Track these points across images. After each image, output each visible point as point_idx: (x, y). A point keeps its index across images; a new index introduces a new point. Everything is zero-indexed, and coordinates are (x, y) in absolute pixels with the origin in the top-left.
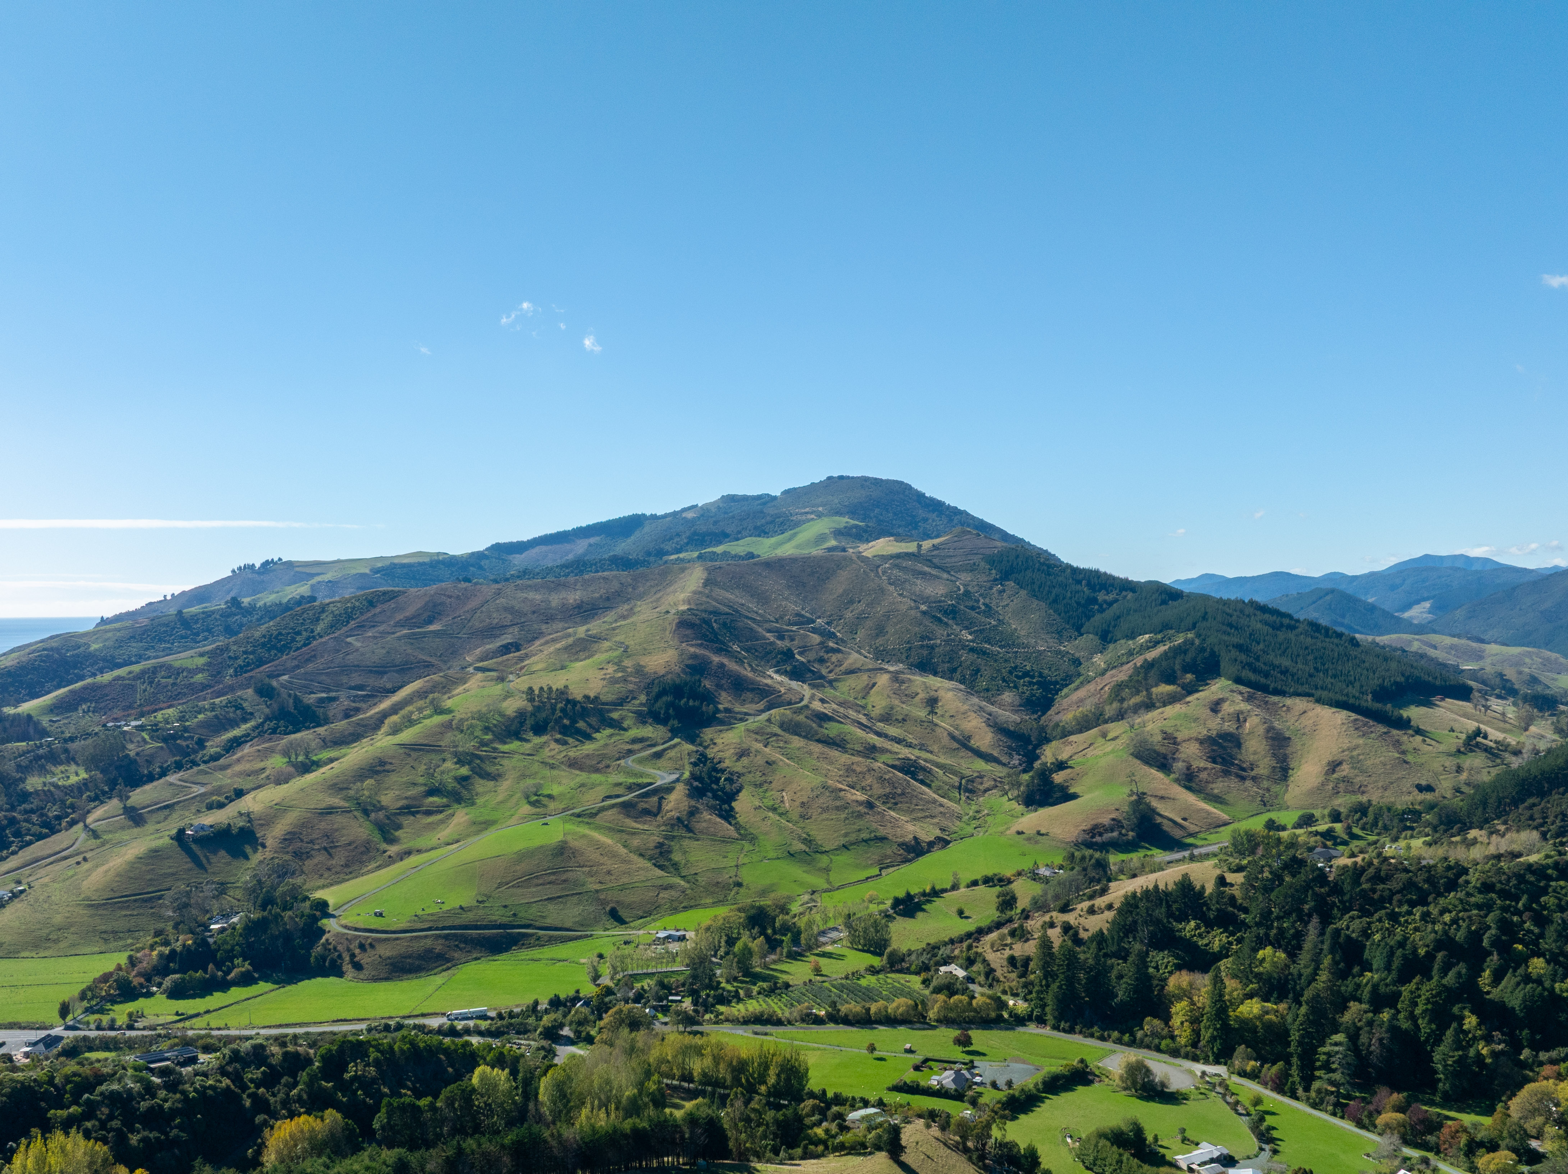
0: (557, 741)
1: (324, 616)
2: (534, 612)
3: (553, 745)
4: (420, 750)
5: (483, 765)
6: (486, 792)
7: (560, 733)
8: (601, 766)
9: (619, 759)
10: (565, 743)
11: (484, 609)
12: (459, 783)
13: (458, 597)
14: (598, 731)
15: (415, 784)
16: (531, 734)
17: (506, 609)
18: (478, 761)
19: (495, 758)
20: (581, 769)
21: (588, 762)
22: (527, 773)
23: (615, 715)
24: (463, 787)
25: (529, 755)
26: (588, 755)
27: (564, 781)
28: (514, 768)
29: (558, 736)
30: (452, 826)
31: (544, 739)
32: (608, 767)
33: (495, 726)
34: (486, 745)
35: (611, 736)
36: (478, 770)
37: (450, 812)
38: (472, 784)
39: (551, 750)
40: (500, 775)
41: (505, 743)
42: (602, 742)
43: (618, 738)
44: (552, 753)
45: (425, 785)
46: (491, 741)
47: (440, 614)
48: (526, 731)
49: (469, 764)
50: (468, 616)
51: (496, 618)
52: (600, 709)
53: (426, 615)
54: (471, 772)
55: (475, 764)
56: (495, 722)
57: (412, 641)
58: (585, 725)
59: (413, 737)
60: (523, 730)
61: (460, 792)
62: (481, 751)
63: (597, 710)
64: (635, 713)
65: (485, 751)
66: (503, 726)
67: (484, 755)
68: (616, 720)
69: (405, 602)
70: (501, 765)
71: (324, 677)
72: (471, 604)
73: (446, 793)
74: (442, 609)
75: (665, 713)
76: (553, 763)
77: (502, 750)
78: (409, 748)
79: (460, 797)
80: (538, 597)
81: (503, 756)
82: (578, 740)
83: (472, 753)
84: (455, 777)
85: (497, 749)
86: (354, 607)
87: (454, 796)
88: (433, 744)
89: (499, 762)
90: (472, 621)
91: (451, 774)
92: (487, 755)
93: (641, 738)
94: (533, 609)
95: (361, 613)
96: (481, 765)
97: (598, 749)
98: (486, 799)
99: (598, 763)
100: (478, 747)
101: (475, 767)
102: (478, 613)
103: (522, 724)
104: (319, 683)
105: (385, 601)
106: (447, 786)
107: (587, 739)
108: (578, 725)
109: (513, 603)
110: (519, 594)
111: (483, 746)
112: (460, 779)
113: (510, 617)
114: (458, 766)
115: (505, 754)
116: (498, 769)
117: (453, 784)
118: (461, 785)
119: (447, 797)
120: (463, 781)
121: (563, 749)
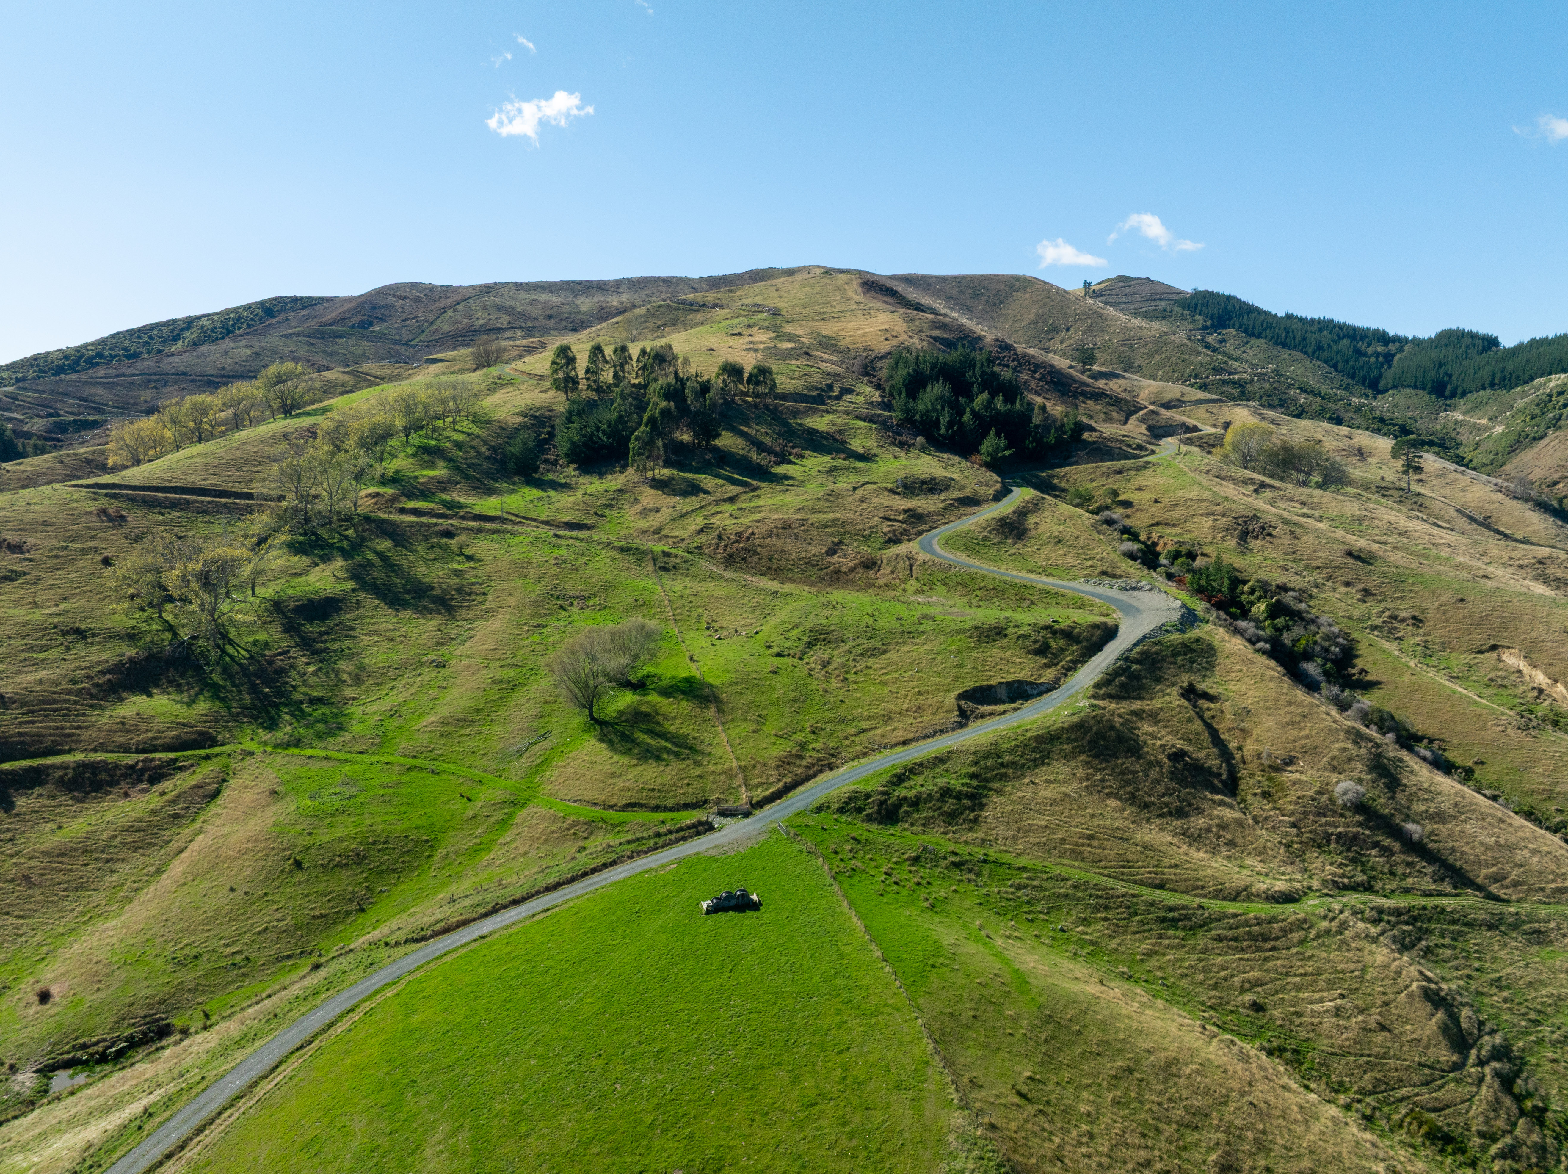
0: (659, 485)
2: (550, 317)
3: (650, 497)
4: (174, 505)
5: (403, 559)
6: (400, 669)
7: (668, 464)
8: (844, 561)
9: (894, 540)
10: (694, 489)
11: (459, 307)
12: (290, 628)
13: (417, 299)
14: (783, 459)
15: (81, 634)
16: (571, 470)
17: (500, 308)
18: (384, 544)
19: (449, 534)
20: (774, 570)
21: (795, 549)
22: (574, 585)
23: (820, 423)
24: (307, 644)
25: (571, 526)
26: (787, 526)
27: (728, 621)
28: (521, 568)
29: (664, 472)
30: (178, 868)
31: (614, 481)
32: (870, 565)
33: (459, 445)
34: (424, 494)
35: (832, 471)
36: (378, 575)
37: (204, 772)
38: (349, 632)
39: (645, 512)
40: (465, 593)
41: (490, 492)
42: (815, 489)
43: (853, 478)
44: (654, 521)
45: (131, 637)
46: (443, 485)
47: (381, 320)
48: (554, 463)
49: (346, 554)
50: (431, 317)
51: (481, 318)
52: (776, 407)
53: (356, 320)
54: (350, 585)
55: (370, 556)
56: (459, 437)
57: (313, 341)
58: (740, 441)
59: (170, 468)
60: (547, 461)
61: (280, 672)
62: (403, 511)
63: (766, 407)
64: (870, 421)
65: (415, 512)
66: (484, 449)
67: (412, 525)
68: (827, 436)
69: (326, 309)
70: (470, 558)
71: (100, 391)
72: (438, 305)
73: (216, 677)
74: (387, 313)
75: (950, 425)
76: (666, 554)
77: (477, 510)
78: (132, 499)
79: (280, 693)
80: (555, 299)
81: (480, 530)
82: (734, 482)
83: (367, 519)
84: (277, 606)
85: (460, 506)
86: (239, 318)
87: (254, 690)
88: (229, 487)
89: (467, 551)
90: (438, 323)
91: (267, 592)
92: (421, 525)
93: (923, 482)
94: (549, 312)
95: (249, 326)
96: (395, 558)
97: (815, 511)
98: (393, 699)
99: (831, 552)
100: (394, 499)
101: (371, 564)
102: (449, 313)
103: (543, 444)
104: (81, 399)
105: (293, 310)
106: (231, 642)
107: (761, 480)
108: (718, 442)
109: (513, 304)
110: (523, 295)
111: (410, 496)
112: (298, 610)
113: (507, 318)
114: (305, 561)
115: (489, 525)
116: (457, 573)
117: (262, 637)
118: (299, 635)
119: (216, 693)
120: (310, 620)
121: (687, 508)
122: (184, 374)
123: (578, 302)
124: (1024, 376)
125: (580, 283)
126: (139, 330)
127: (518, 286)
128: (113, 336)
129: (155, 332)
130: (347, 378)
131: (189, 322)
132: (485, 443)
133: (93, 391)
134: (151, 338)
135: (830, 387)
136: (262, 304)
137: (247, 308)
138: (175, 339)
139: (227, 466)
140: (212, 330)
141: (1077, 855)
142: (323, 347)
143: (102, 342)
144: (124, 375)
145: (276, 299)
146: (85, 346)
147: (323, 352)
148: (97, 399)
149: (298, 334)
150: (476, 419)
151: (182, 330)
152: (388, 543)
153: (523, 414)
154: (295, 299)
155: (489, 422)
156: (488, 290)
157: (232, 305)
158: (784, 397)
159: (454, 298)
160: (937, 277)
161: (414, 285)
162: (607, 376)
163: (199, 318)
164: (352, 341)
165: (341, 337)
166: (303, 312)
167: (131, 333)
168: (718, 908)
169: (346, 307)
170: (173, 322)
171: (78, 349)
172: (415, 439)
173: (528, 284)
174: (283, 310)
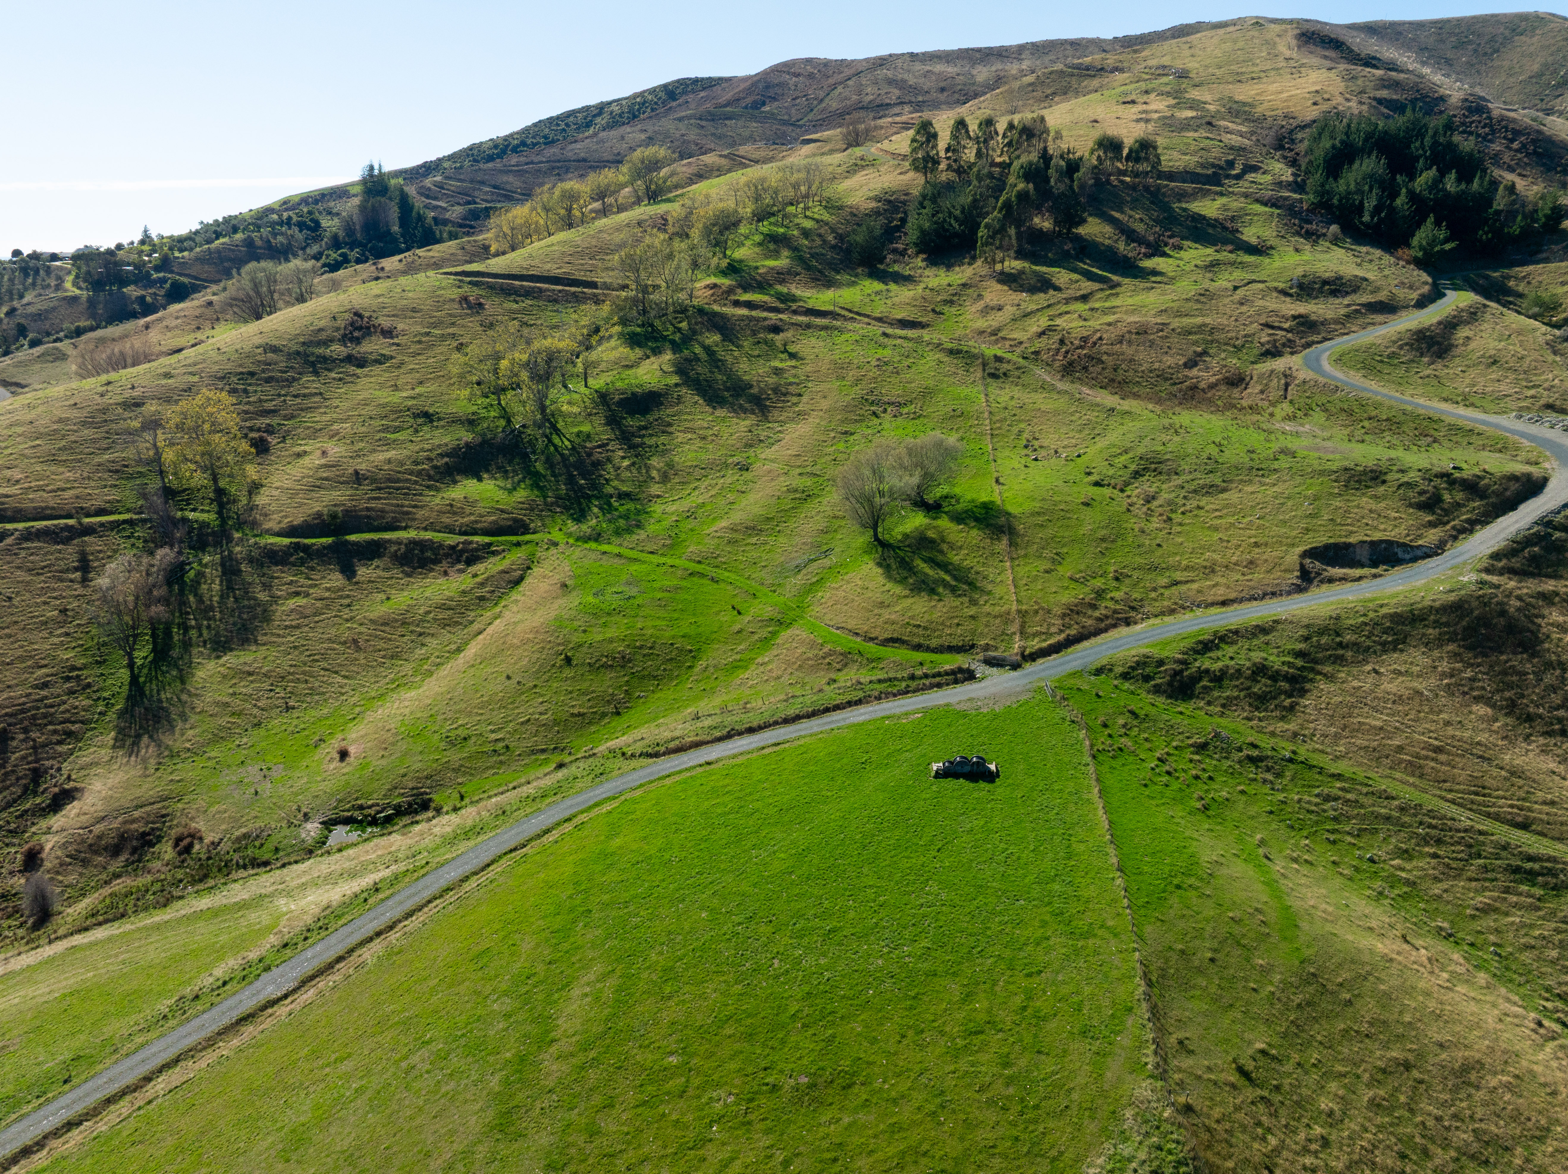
0: (1008, 279)
1: (598, 120)
2: (943, 90)
3: (995, 293)
4: (528, 293)
5: (729, 355)
6: (706, 469)
7: (1020, 255)
8: (1203, 375)
9: (1273, 353)
10: (1045, 285)
11: (850, 83)
12: (612, 421)
13: (811, 76)
14: (1156, 250)
15: (428, 417)
16: (919, 261)
17: (891, 82)
18: (713, 338)
19: (776, 329)
20: (1117, 383)
21: (1146, 358)
22: (892, 390)
23: (1210, 207)
24: (626, 438)
25: (904, 324)
26: (1142, 331)
27: (1050, 440)
28: (840, 369)
29: (1014, 265)
31: (962, 274)
32: (1237, 381)
33: (806, 233)
34: (761, 286)
35: (1212, 266)
36: (702, 370)
37: (513, 558)
38: (665, 428)
39: (987, 310)
40: (780, 392)
41: (829, 284)
42: (1186, 287)
43: (1238, 275)
44: (995, 320)
45: (471, 422)
46: (782, 276)
47: (774, 99)
48: (903, 253)
49: (676, 347)
50: (822, 94)
51: (870, 93)
52: (1159, 187)
53: (749, 100)
54: (675, 379)
55: (698, 350)
56: (808, 224)
57: (703, 123)
58: (1108, 229)
59: (531, 256)
60: (895, 251)
61: (597, 464)
62: (737, 303)
63: (1147, 188)
64: (1274, 205)
65: (749, 305)
66: (830, 238)
67: (742, 318)
68: (1215, 223)
69: (724, 89)
70: (793, 356)
71: (511, 178)
72: (831, 81)
73: (539, 466)
74: (780, 91)
75: (1377, 210)
76: (998, 359)
77: (811, 304)
78: (491, 287)
79: (594, 486)
80: (951, 70)
81: (808, 326)
82: (1090, 277)
83: (701, 311)
84: (603, 397)
85: (794, 299)
86: (645, 102)
87: (571, 481)
88: (579, 276)
89: (792, 348)
90: (827, 101)
91: (597, 383)
92: (750, 319)
93: (1325, 282)
94: (942, 84)
95: (653, 110)
96: (721, 354)
97: (1179, 314)
98: (696, 499)
99: (1191, 364)
100: (730, 291)
101: (697, 359)
102: (840, 89)
103: (891, 233)
104: (495, 187)
105: (693, 91)
106: (557, 431)
107: (1124, 275)
108: (1082, 230)
109: (906, 76)
110: (918, 67)
111: (746, 288)
112: (622, 403)
113: (897, 92)
114: (639, 352)
115: (819, 321)
116: (777, 371)
117: (586, 428)
118: (620, 429)
119: (536, 481)
120: (632, 413)
121: (1033, 307)
122: (584, 160)
123: (974, 72)
124: (1496, 147)
125: (979, 50)
126: (558, 117)
127: (913, 57)
128: (535, 125)
129: (571, 119)
130: (724, 161)
131: (601, 108)
132: (833, 230)
133: (505, 178)
134: (567, 125)
135: (1231, 164)
136: (665, 87)
137: (653, 91)
138: (588, 125)
139: (581, 254)
140: (620, 116)
141: (1415, 768)
142: (713, 130)
143: (526, 130)
144: (532, 163)
145: (678, 81)
146: (511, 135)
147: (713, 134)
148: (508, 187)
149: (689, 117)
150: (830, 205)
151: (595, 116)
152: (717, 338)
153: (877, 199)
154: (696, 81)
155: (841, 208)
156: (882, 62)
157: (639, 89)
158: (1171, 176)
159: (848, 72)
160: (1411, 23)
161: (809, 61)
162: (969, 154)
163: (610, 103)
164: (740, 123)
165: (730, 118)
166: (702, 94)
167: (551, 120)
168: (949, 773)
169: (742, 86)
170: (587, 108)
171: (506, 139)
172: (765, 227)
173: (924, 54)
174: (684, 92)
